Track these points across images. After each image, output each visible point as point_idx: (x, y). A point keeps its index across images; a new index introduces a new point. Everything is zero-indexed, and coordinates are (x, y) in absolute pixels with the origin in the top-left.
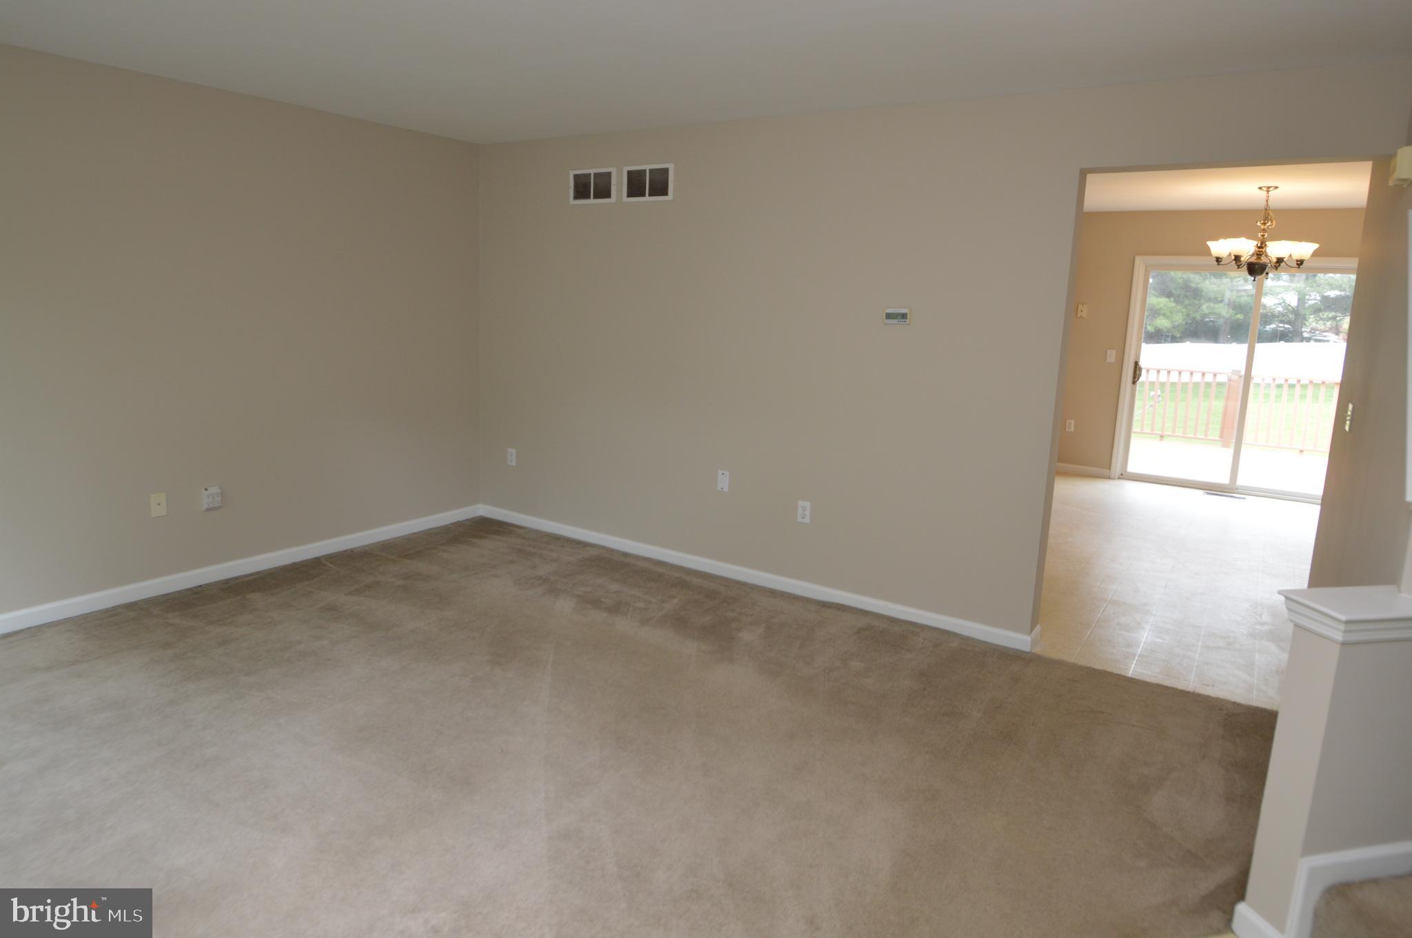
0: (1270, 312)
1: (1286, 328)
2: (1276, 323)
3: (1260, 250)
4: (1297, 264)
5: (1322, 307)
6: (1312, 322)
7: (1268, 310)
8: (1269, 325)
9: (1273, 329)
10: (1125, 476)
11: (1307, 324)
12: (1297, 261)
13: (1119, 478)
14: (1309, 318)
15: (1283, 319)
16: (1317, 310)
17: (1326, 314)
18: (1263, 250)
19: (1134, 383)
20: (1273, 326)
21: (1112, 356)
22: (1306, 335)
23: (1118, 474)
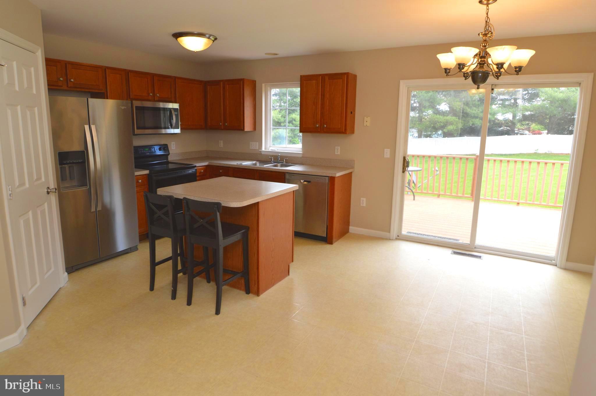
0: (501, 122)
1: (508, 129)
2: (504, 127)
3: (483, 59)
4: (516, 71)
5: (523, 119)
6: (518, 125)
7: (500, 121)
8: (500, 128)
9: (502, 129)
10: (400, 238)
11: (517, 127)
12: (516, 68)
13: (396, 239)
14: (518, 124)
15: (507, 125)
16: (520, 121)
17: (524, 123)
18: (485, 60)
19: (403, 172)
20: (502, 128)
21: (387, 153)
22: (516, 132)
23: (395, 236)
